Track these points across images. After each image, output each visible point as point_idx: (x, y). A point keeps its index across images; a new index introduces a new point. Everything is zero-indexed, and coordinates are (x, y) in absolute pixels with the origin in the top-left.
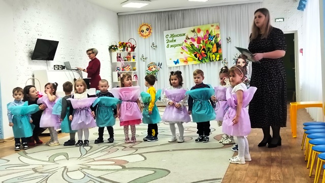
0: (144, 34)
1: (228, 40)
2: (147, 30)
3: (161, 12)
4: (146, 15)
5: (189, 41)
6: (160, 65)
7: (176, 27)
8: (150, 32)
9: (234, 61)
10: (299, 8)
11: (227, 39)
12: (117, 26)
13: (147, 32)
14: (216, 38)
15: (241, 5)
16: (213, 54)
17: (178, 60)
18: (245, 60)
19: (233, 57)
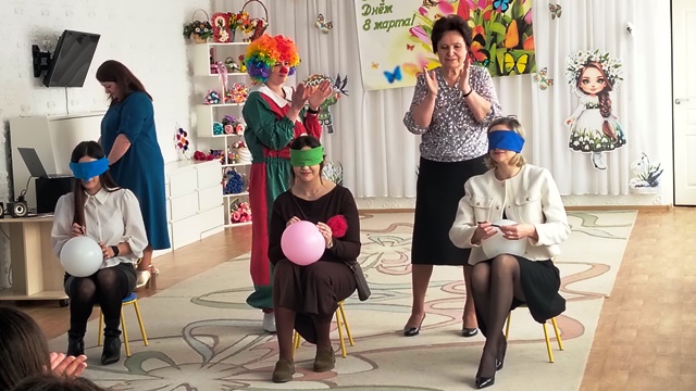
1: (555, 11)
5: (433, 12)
6: (341, 83)
9: (570, 76)
14: (518, 4)
16: (508, 50)
17: (397, 69)
18: (605, 74)
19: (569, 62)
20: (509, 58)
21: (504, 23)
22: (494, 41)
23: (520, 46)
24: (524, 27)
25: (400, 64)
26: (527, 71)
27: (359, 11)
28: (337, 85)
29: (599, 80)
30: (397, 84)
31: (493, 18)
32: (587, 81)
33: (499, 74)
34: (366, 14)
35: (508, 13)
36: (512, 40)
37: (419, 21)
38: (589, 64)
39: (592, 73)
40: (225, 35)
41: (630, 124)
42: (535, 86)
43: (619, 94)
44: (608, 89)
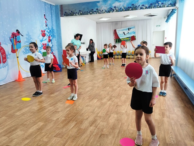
3: (113, 22)
10: (166, 22)
12: (96, 27)
15: (144, 20)
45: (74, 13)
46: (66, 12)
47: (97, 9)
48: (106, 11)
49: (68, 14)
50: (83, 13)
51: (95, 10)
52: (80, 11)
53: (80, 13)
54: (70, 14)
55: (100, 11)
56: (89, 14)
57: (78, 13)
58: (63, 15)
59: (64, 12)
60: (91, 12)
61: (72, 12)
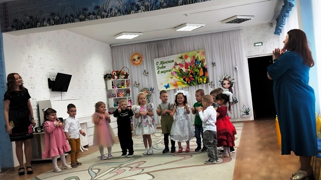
0: (136, 62)
1: (214, 64)
2: (139, 58)
3: (151, 42)
4: (137, 45)
5: (177, 67)
6: (152, 90)
7: (165, 55)
8: (141, 61)
9: (219, 83)
11: (212, 64)
13: (139, 61)
14: (203, 63)
16: (201, 77)
17: (168, 84)
18: (230, 82)
19: (219, 79)
20: (201, 79)
21: (199, 69)
22: (196, 74)
23: (204, 75)
24: (205, 70)
25: (169, 82)
26: (206, 83)
27: (156, 68)
28: (151, 90)
29: (228, 84)
30: (168, 89)
31: (195, 68)
32: (225, 84)
33: (198, 84)
34: (158, 69)
35: (200, 66)
36: (201, 74)
37: (174, 70)
38: (225, 79)
39: (226, 82)
40: (116, 77)
41: (239, 96)
42: (209, 87)
43: (235, 88)
44: (231, 86)
45: (38, 22)
46: (16, 21)
47: (97, 7)
48: (119, 11)
49: (23, 24)
50: (60, 18)
51: (91, 9)
52: (53, 14)
53: (53, 20)
54: (28, 23)
55: (105, 11)
56: (76, 20)
57: (49, 20)
58: (10, 28)
59: (11, 21)
60: (81, 16)
61: (31, 17)
